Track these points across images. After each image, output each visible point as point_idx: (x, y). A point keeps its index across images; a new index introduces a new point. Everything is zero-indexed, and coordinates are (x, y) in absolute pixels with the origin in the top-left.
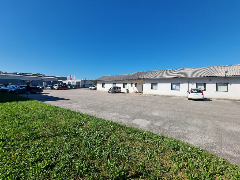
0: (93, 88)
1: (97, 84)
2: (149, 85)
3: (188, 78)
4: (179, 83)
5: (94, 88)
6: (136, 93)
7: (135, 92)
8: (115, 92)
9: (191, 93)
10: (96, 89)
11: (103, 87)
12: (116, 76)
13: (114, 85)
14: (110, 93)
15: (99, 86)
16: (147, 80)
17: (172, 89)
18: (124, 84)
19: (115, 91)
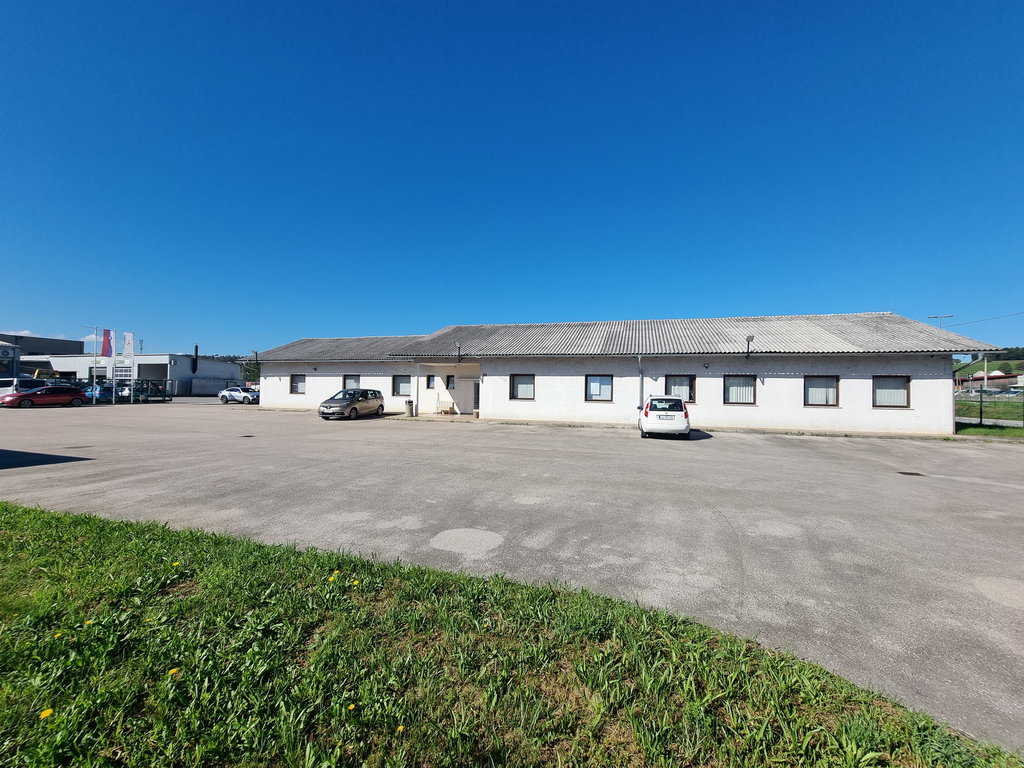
0: (240, 395)
1: (262, 379)
2: (504, 382)
3: (640, 357)
4: (612, 376)
5: (244, 394)
6: (449, 417)
7: (446, 413)
8: (353, 414)
9: (651, 413)
10: (256, 401)
11: (293, 390)
14: (327, 419)
15: (273, 389)
16: (494, 363)
17: (586, 400)
19: (355, 409)
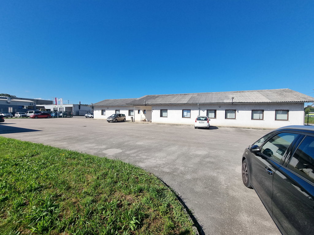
3: (198, 104)
4: (190, 110)
7: (143, 121)
8: (116, 121)
9: (197, 121)
11: (102, 114)
12: (121, 100)
13: (117, 111)
14: (109, 122)
15: (97, 114)
16: (156, 106)
17: (183, 117)
18: (129, 110)
19: (116, 119)
